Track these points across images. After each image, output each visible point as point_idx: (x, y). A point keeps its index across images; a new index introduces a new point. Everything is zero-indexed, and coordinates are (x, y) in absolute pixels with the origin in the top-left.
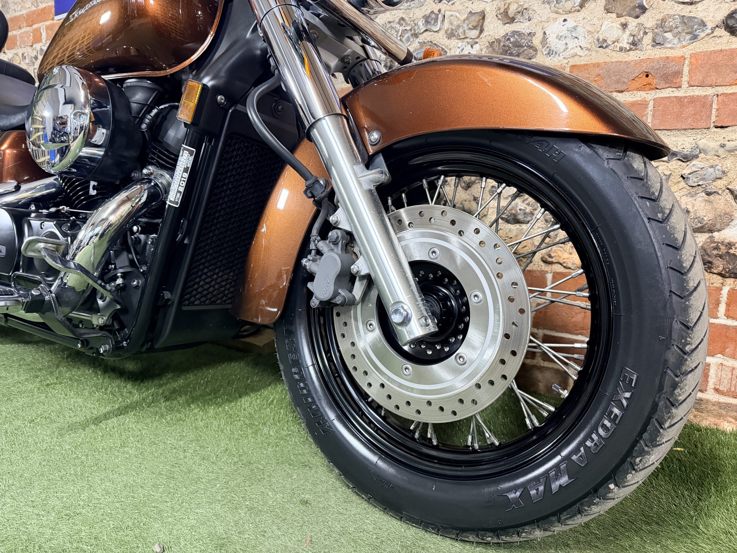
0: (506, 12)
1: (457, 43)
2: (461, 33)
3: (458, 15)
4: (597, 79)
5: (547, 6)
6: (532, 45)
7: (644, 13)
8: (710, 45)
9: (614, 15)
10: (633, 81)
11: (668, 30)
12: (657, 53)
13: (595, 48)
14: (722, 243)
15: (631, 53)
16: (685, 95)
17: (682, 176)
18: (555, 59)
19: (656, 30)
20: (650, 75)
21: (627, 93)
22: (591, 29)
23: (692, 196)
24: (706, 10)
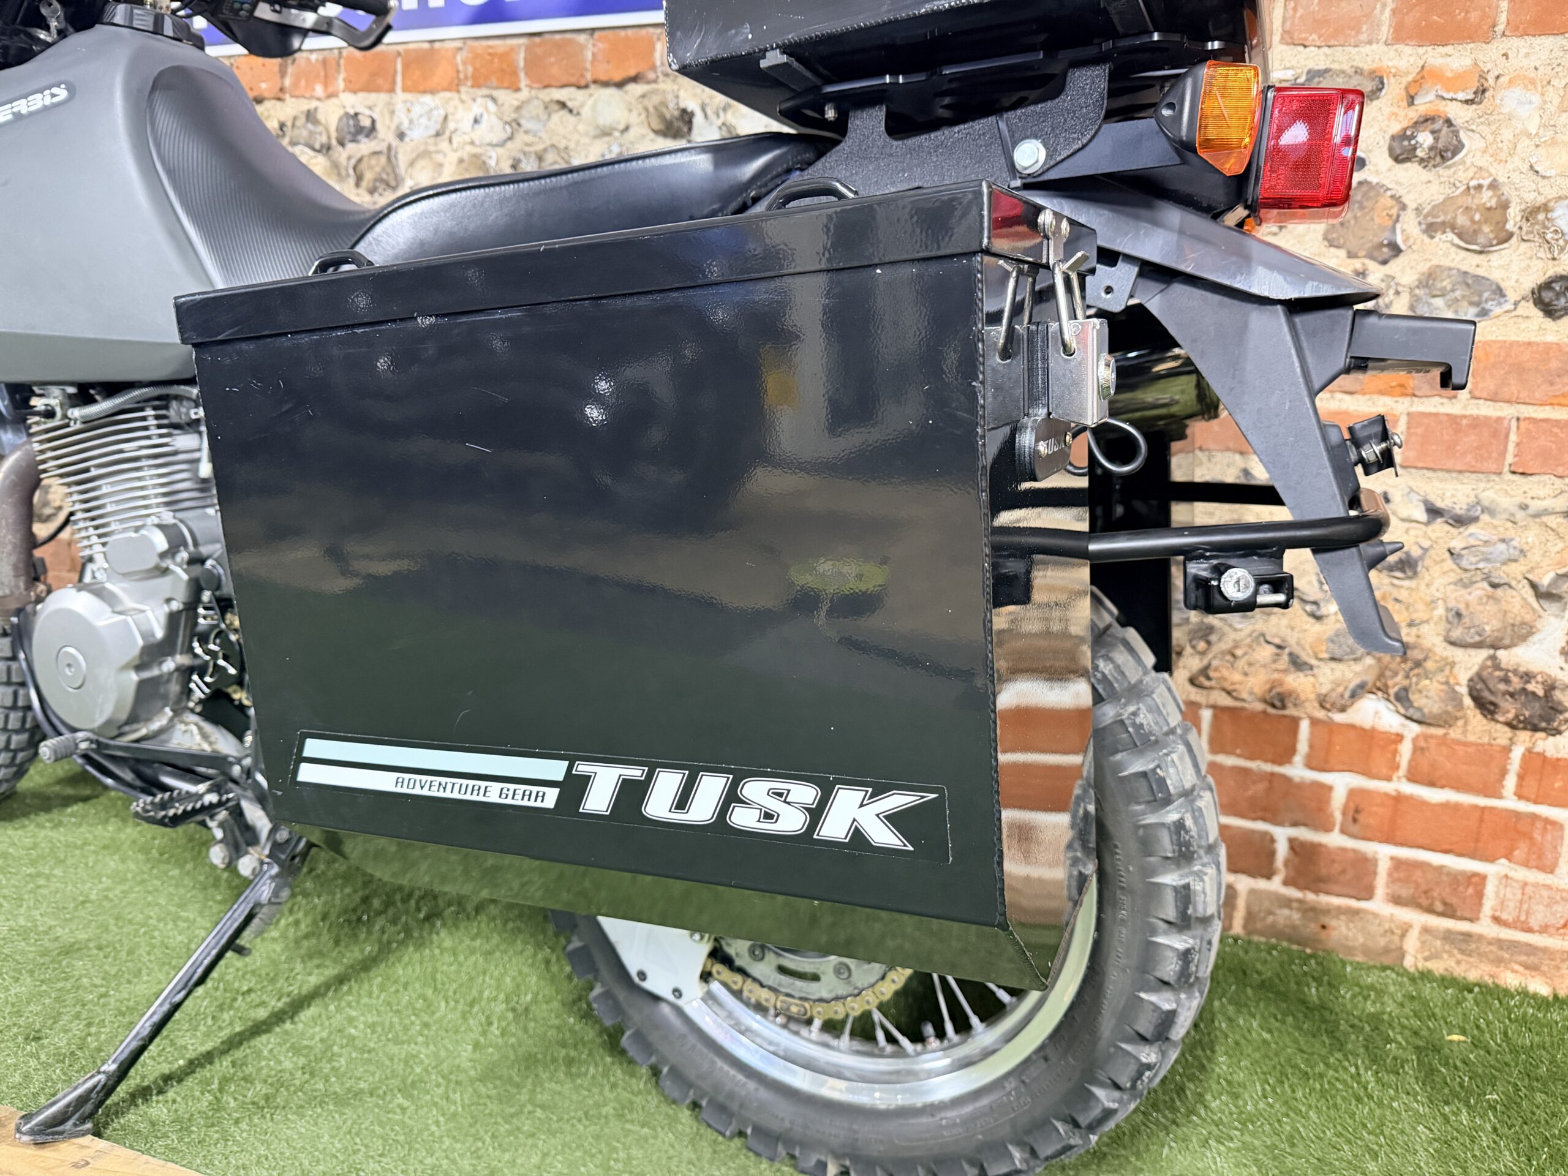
7: (1396, 256)
8: (1510, 330)
9: (1342, 253)
11: (1438, 293)
14: (1515, 672)
16: (1464, 412)
19: (1417, 291)
21: (1359, 397)
23: (1465, 586)
24: (1506, 267)
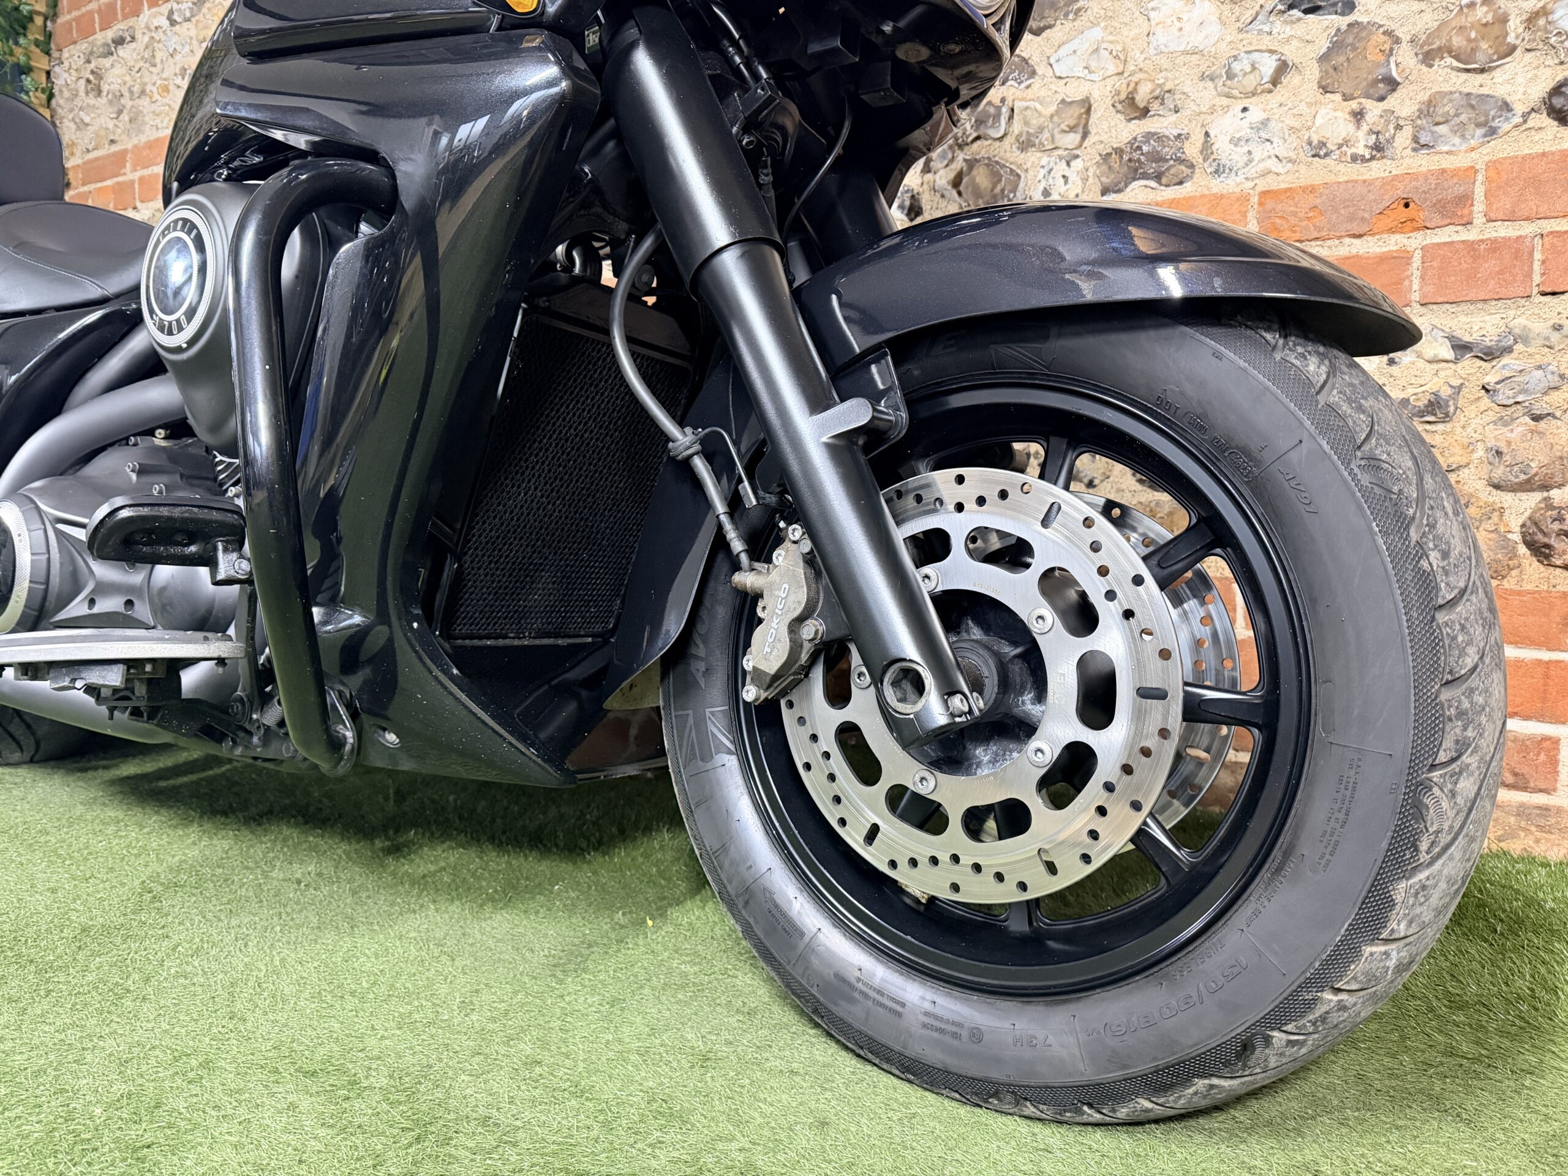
0: (1131, 101)
1: (1040, 159)
2: (1047, 139)
3: (1039, 107)
4: (1311, 214)
5: (1210, 84)
6: (1184, 157)
7: (1394, 90)
8: (1521, 143)
9: (1338, 97)
10: (1381, 216)
11: (1441, 119)
12: (1424, 163)
13: (1305, 156)
15: (1374, 163)
16: (1481, 237)
17: (1484, 387)
18: (1228, 181)
19: (1419, 122)
20: (1412, 205)
21: (1370, 238)
22: (1297, 125)
23: (1506, 425)
24: (1511, 81)
